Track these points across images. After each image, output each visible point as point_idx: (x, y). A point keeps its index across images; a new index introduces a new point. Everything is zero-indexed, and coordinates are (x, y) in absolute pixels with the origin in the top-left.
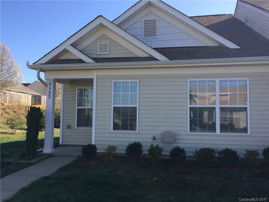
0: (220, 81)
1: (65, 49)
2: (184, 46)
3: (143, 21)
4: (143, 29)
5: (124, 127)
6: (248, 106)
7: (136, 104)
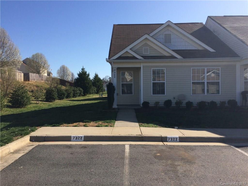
0: (207, 69)
1: (127, 51)
2: (186, 49)
3: (164, 35)
4: (164, 39)
5: (159, 93)
6: (220, 81)
7: (165, 81)
